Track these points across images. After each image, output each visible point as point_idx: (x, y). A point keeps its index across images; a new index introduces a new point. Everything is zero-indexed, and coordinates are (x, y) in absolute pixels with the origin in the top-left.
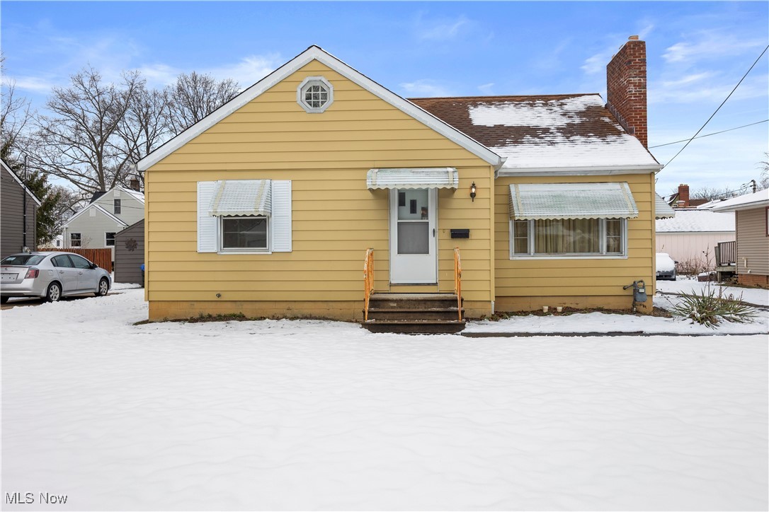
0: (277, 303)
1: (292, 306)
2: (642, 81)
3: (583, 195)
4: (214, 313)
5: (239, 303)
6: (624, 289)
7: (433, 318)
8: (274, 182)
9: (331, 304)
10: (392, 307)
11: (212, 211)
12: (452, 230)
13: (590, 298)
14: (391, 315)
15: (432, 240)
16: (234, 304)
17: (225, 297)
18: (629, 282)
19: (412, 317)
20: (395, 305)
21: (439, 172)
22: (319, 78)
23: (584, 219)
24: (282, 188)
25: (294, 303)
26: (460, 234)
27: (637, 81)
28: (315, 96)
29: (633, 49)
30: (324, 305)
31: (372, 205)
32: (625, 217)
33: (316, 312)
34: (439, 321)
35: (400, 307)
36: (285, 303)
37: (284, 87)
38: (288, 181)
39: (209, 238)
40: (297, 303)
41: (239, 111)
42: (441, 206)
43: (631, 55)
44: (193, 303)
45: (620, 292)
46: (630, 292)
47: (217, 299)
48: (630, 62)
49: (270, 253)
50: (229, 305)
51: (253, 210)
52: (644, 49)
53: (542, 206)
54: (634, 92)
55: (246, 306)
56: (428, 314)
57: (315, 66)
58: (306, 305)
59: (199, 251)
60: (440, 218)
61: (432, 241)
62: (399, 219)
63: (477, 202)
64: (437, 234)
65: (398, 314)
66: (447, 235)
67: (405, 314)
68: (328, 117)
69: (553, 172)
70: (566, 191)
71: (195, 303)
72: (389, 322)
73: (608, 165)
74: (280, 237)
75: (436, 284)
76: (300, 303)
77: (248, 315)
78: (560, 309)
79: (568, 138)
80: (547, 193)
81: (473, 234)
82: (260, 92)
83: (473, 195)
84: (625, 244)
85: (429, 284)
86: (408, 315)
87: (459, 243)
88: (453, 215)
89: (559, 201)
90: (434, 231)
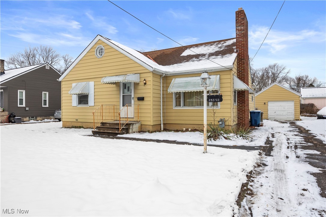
2: (242, 28)
5: (82, 123)
6: (219, 122)
8: (90, 82)
12: (138, 98)
14: (104, 129)
17: (78, 121)
22: (100, 46)
26: (141, 99)
27: (240, 29)
28: (101, 52)
29: (238, 14)
37: (92, 50)
38: (93, 82)
39: (75, 101)
41: (81, 60)
42: (135, 88)
43: (237, 17)
45: (217, 123)
47: (76, 121)
49: (89, 106)
50: (80, 123)
53: (179, 87)
54: (238, 34)
55: (84, 124)
56: (114, 129)
57: (100, 42)
59: (73, 105)
60: (134, 93)
61: (133, 102)
62: (123, 94)
63: (147, 86)
64: (134, 99)
67: (107, 129)
68: (103, 59)
70: (192, 80)
71: (72, 122)
74: (91, 101)
75: (133, 118)
77: (84, 127)
78: (190, 129)
80: (184, 81)
81: (145, 99)
82: (86, 53)
83: (145, 84)
85: (131, 118)
87: (141, 103)
88: (139, 91)
90: (133, 98)
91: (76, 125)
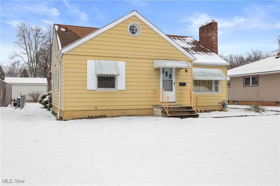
0: (119, 110)
1: (124, 111)
2: (216, 35)
3: (210, 72)
4: (93, 115)
5: (104, 111)
6: (219, 103)
7: (187, 113)
8: (118, 62)
9: (139, 110)
10: (171, 110)
11: (100, 72)
12: (180, 83)
13: (210, 107)
14: (173, 113)
15: (174, 86)
16: (102, 111)
17: (98, 108)
18: (221, 101)
19: (180, 113)
20: (172, 109)
21: (185, 62)
22: (135, 23)
23: (207, 80)
24: (122, 64)
25: (125, 110)
26: (183, 84)
28: (133, 30)
29: (214, 24)
30: (136, 111)
31: (154, 73)
32: (220, 80)
33: (133, 113)
34: (189, 114)
35: (174, 110)
36: (122, 110)
37: (122, 25)
38: (124, 62)
39: (92, 84)
40: (126, 110)
41: (104, 32)
42: (177, 74)
43: (213, 26)
44: (84, 111)
45: (218, 104)
46: (221, 104)
48: (213, 28)
49: (117, 90)
50: (100, 112)
51: (117, 73)
52: (217, 25)
54: (214, 39)
55: (107, 112)
56: (185, 112)
57: (134, 18)
58: (130, 111)
59: (88, 89)
60: (176, 78)
62: (163, 78)
63: (188, 73)
65: (176, 113)
66: (178, 84)
67: (178, 112)
68: (139, 38)
69: (201, 64)
71: (85, 111)
72: (173, 115)
73: (211, 62)
74: (121, 84)
75: (175, 102)
76: (128, 110)
78: (203, 111)
79: (196, 52)
81: (187, 85)
83: (187, 71)
84: (220, 89)
85: (173, 102)
86: (179, 112)
87: (182, 88)
88: (180, 77)
89: (204, 74)
90: (174, 83)
91: (93, 114)
